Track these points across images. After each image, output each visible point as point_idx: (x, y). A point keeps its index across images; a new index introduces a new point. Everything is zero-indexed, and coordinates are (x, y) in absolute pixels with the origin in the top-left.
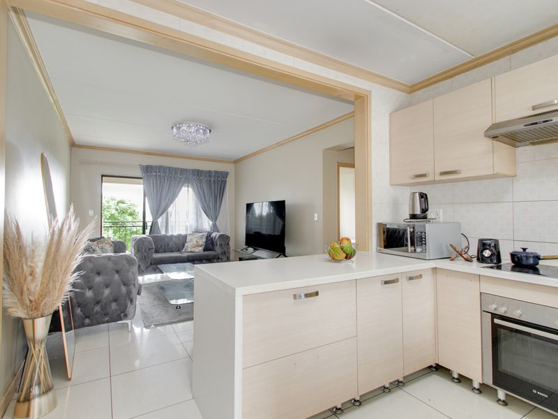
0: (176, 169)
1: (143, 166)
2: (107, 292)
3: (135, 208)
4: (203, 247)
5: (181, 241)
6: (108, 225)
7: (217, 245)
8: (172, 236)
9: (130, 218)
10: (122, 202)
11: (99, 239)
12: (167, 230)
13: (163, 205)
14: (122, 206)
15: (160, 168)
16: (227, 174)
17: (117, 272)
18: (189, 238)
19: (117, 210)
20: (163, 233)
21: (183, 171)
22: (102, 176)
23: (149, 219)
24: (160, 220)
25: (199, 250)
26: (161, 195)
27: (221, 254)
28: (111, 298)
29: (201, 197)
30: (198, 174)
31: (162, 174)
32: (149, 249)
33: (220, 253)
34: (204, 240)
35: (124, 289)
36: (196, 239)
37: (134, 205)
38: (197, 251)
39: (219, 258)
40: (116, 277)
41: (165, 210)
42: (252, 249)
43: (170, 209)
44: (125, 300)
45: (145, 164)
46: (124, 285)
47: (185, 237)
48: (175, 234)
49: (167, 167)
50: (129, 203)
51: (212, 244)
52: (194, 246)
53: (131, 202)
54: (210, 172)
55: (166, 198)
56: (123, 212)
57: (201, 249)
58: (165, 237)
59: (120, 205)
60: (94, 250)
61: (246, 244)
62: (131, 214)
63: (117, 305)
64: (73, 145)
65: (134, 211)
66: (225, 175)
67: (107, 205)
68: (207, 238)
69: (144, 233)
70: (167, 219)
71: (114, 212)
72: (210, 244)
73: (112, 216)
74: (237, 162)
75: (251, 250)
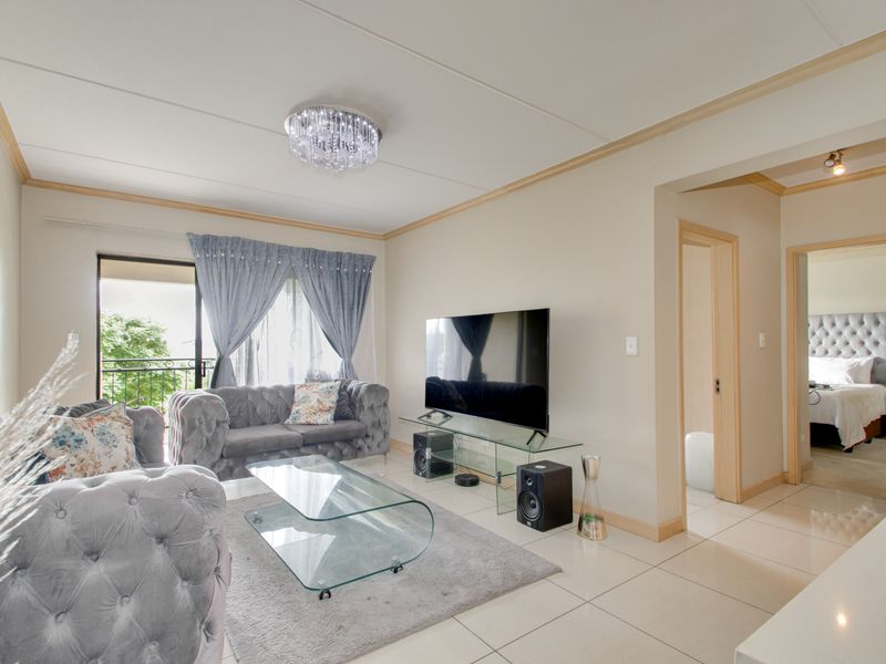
0: (269, 247)
1: (196, 236)
2: (125, 613)
3: (160, 335)
4: (333, 412)
5: (283, 401)
6: (111, 366)
7: (362, 407)
8: (262, 390)
9: (150, 353)
10: (135, 324)
11: (93, 407)
12: (249, 378)
13: (242, 322)
14: (136, 330)
15: (236, 243)
16: (373, 259)
17: (161, 539)
18: (299, 394)
19: (125, 338)
20: (241, 383)
21: (283, 251)
22: (100, 257)
23: (210, 353)
24: (233, 357)
25: (326, 419)
26: (237, 300)
27: (373, 425)
28: (142, 634)
29: (321, 306)
30: (314, 257)
31: (238, 256)
32: (218, 423)
33: (369, 425)
34: (334, 397)
35: (183, 592)
36: (317, 396)
37: (157, 329)
38: (320, 421)
39: (367, 436)
40: (159, 555)
41: (246, 334)
42: (441, 415)
43: (256, 334)
44: (190, 631)
45: (201, 232)
46: (184, 579)
47: (291, 391)
48: (269, 384)
49: (250, 242)
50: (148, 325)
51: (352, 405)
52: (313, 410)
53: (153, 324)
54: (339, 255)
55: (247, 309)
56: (137, 341)
57: (328, 417)
58: (246, 392)
59: (133, 329)
60: (79, 441)
61: (428, 404)
62: (152, 345)
63: (161, 651)
64: (24, 178)
65: (158, 340)
66: (367, 262)
67: (107, 329)
68: (340, 391)
69: (198, 385)
70: (250, 353)
71: (120, 341)
72: (347, 405)
73: (117, 350)
74: (391, 235)
75: (437, 416)
